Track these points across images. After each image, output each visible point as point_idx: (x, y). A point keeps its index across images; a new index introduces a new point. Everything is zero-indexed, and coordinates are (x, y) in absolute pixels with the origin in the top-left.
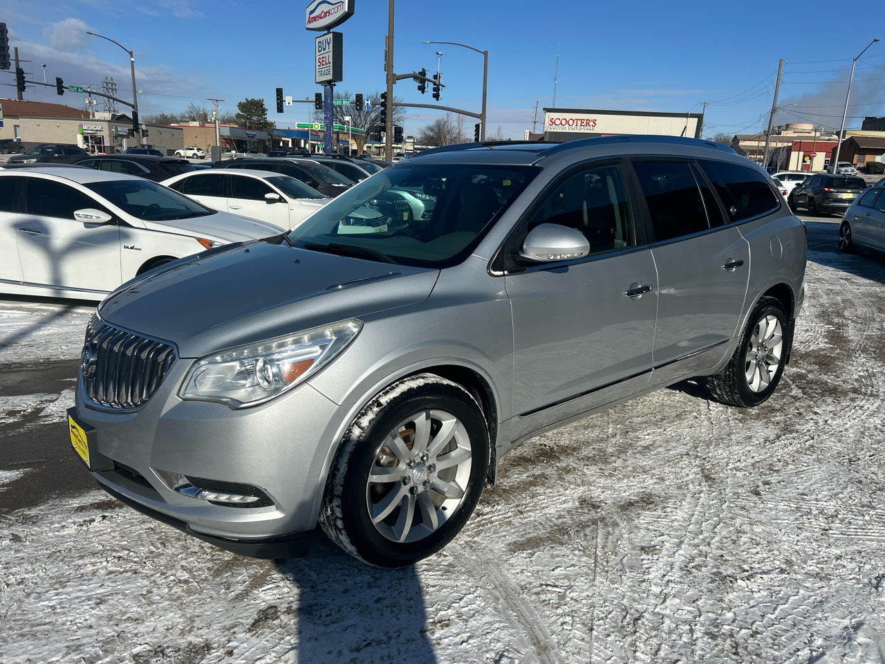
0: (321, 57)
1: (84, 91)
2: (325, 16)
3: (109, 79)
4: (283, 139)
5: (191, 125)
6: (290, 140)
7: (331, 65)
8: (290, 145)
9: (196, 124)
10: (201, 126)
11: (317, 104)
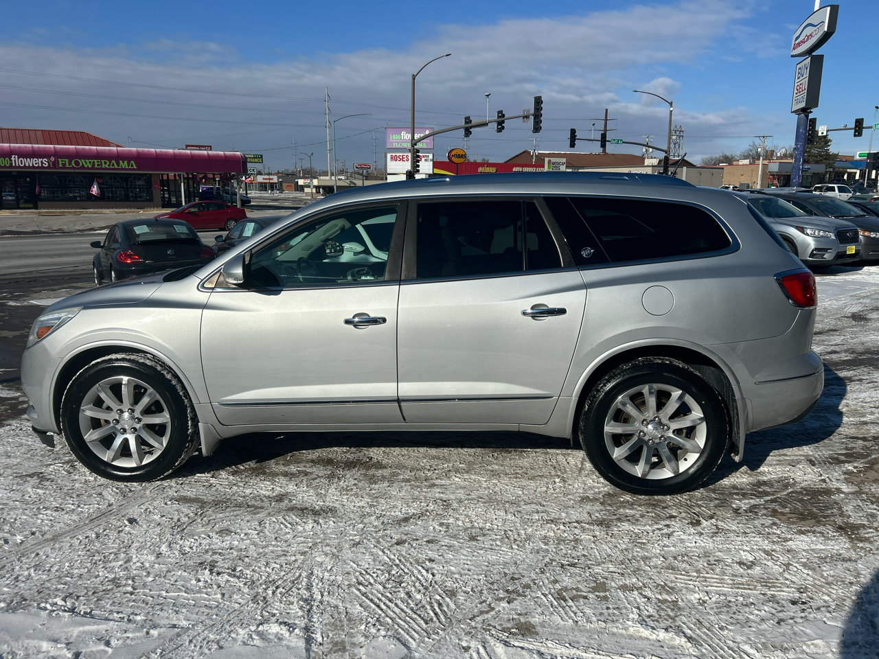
0: (799, 84)
1: (624, 142)
2: (808, 39)
3: (678, 127)
4: (848, 170)
5: (740, 163)
6: (858, 171)
7: (806, 91)
8: (857, 177)
9: (747, 162)
10: (750, 164)
11: (855, 132)
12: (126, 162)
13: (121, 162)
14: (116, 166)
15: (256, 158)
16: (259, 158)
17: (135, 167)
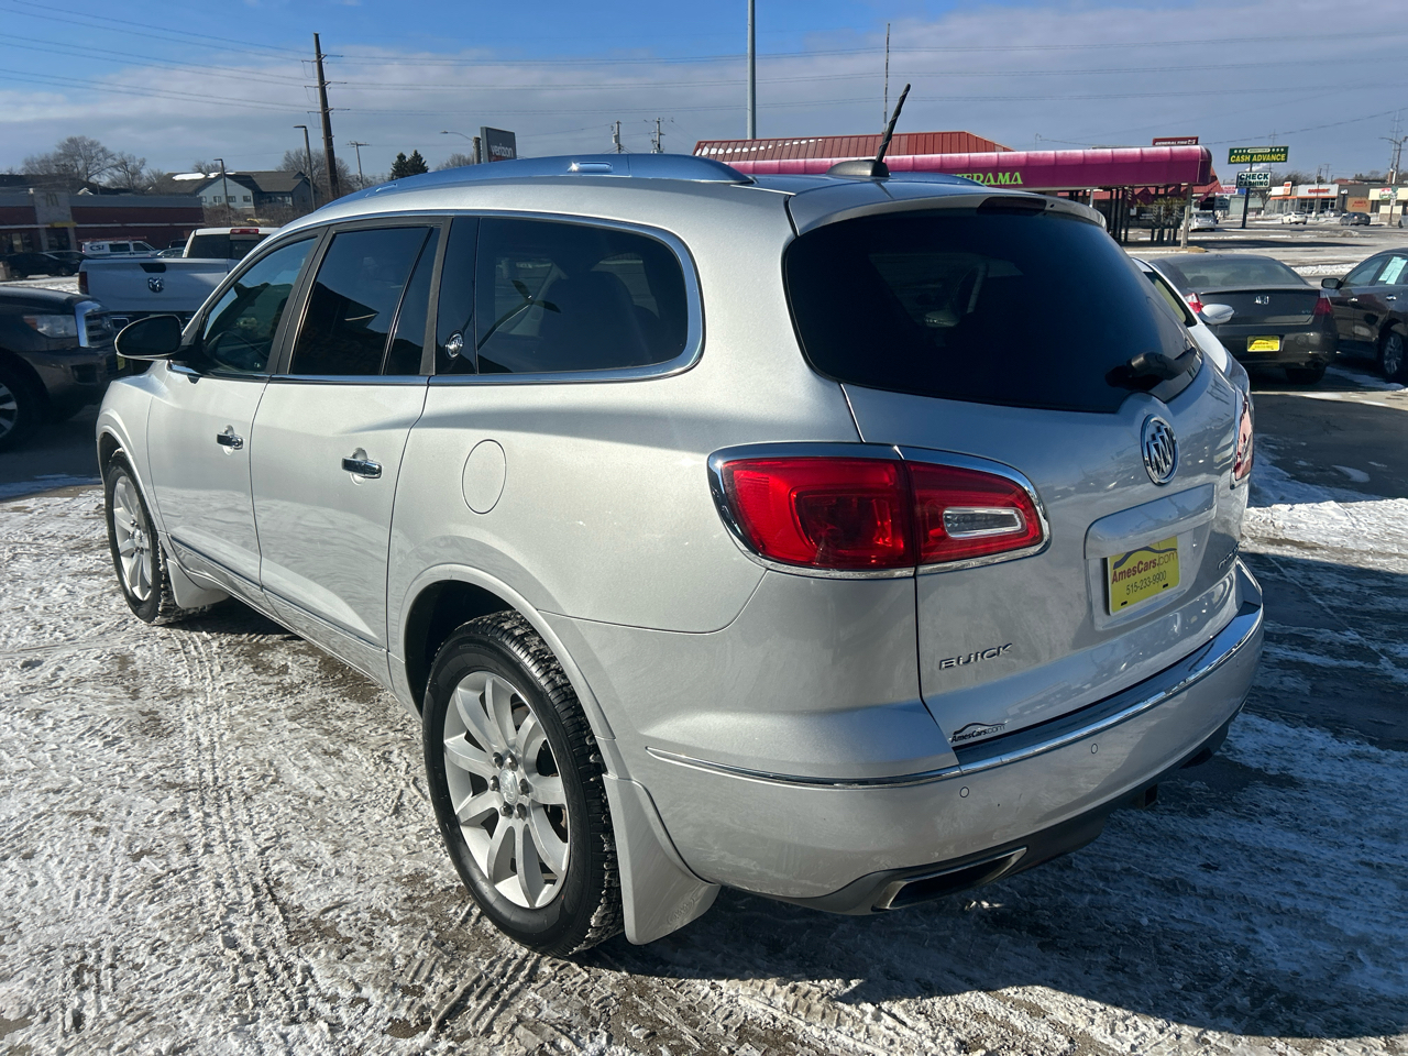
12: (1007, 175)
13: (1000, 175)
14: (993, 182)
15: (1276, 153)
16: (1280, 152)
17: (1020, 182)
